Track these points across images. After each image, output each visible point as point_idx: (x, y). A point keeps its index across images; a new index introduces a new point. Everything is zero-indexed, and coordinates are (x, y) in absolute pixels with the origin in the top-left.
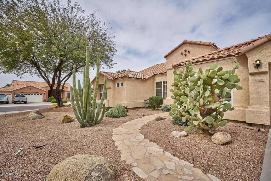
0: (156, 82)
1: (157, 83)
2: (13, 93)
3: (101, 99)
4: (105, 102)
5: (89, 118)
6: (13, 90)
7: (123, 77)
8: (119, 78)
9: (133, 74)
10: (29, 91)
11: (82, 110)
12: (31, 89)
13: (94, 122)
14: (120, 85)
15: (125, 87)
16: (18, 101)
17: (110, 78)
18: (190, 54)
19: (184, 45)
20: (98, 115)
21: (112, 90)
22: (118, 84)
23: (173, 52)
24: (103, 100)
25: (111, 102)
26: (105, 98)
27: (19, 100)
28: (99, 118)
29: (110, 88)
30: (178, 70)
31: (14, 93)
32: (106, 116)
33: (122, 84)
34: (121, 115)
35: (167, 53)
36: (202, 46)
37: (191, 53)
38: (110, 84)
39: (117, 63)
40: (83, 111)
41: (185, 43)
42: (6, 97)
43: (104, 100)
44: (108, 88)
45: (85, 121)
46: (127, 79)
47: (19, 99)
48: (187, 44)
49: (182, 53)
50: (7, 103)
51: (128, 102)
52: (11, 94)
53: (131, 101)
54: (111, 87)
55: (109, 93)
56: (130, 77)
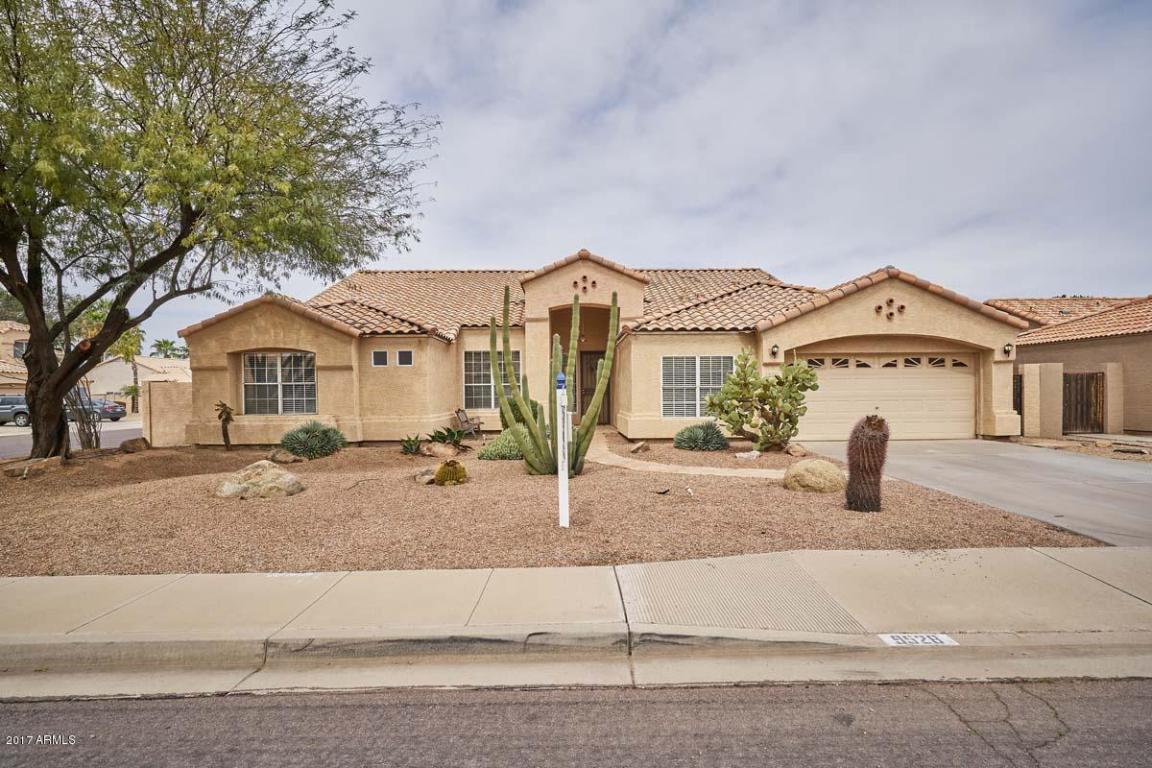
0: (466, 353)
1: (468, 355)
14: (393, 359)
15: (427, 368)
17: (356, 331)
18: (596, 290)
19: (580, 263)
21: (354, 376)
22: (380, 354)
23: (549, 272)
29: (348, 368)
30: (636, 339)
33: (406, 358)
36: (625, 278)
37: (598, 286)
41: (584, 258)
46: (432, 339)
48: (590, 264)
49: (576, 283)
54: (352, 364)
55: (339, 386)
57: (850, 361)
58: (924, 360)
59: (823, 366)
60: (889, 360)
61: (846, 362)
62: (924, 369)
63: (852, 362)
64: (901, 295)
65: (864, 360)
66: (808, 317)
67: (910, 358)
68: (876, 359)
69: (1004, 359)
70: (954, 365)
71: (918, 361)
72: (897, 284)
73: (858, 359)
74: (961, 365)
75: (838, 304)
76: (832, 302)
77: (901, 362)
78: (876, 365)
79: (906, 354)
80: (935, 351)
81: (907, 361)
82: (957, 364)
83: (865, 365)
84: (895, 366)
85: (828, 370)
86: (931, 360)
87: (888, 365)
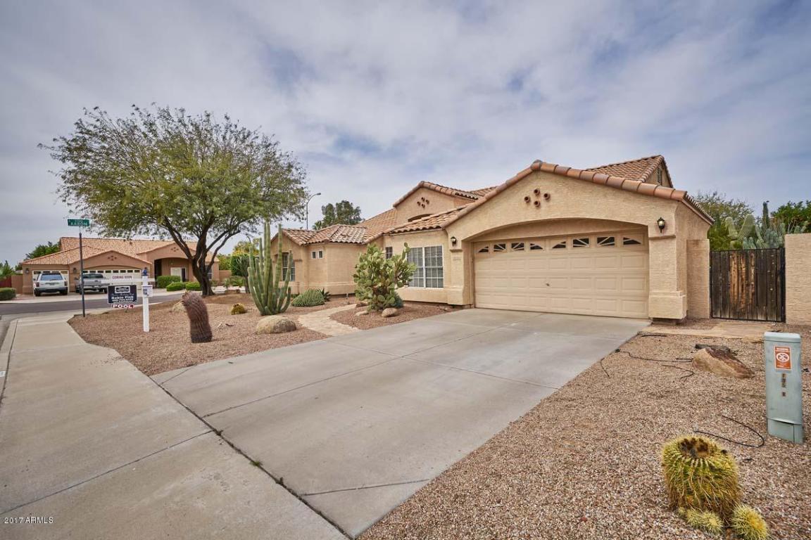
2: (71, 269)
3: (284, 280)
4: (291, 284)
5: (270, 304)
6: (71, 262)
7: (323, 242)
8: (316, 242)
9: (341, 235)
10: (110, 263)
11: (262, 294)
12: (112, 258)
13: (277, 310)
14: (318, 255)
15: (326, 260)
16: (91, 287)
17: (301, 243)
18: (429, 205)
20: (282, 301)
21: (303, 263)
22: (314, 253)
23: (406, 198)
24: (287, 283)
25: (302, 285)
26: (293, 278)
27: (93, 286)
28: (283, 307)
29: (301, 261)
31: (75, 269)
32: (293, 305)
33: (321, 253)
34: (314, 303)
35: (397, 200)
36: (443, 195)
37: (431, 203)
38: (301, 254)
39: (320, 194)
40: (264, 296)
41: (422, 187)
42: (62, 279)
43: (289, 283)
44: (297, 261)
45: (266, 307)
46: (330, 245)
47: (93, 282)
48: (425, 189)
49: (418, 202)
50: (63, 292)
51: (332, 284)
52: (66, 273)
53: (339, 284)
54: (302, 258)
55: (300, 269)
56: (333, 241)
57: (525, 245)
58: (593, 240)
59: (505, 250)
60: (559, 242)
61: (522, 245)
62: (593, 248)
63: (527, 245)
64: (545, 185)
65: (536, 243)
66: (474, 213)
67: (578, 239)
68: (547, 242)
69: (661, 235)
70: (625, 243)
71: (587, 241)
72: (541, 175)
73: (533, 243)
74: (634, 242)
75: (495, 200)
76: (489, 199)
77: (570, 243)
78: (547, 247)
79: (575, 235)
80: (606, 230)
81: (575, 242)
82: (628, 242)
83: (538, 248)
84: (564, 247)
85: (509, 253)
86: (599, 240)
87: (557, 247)
